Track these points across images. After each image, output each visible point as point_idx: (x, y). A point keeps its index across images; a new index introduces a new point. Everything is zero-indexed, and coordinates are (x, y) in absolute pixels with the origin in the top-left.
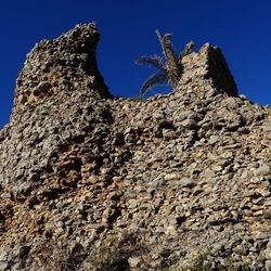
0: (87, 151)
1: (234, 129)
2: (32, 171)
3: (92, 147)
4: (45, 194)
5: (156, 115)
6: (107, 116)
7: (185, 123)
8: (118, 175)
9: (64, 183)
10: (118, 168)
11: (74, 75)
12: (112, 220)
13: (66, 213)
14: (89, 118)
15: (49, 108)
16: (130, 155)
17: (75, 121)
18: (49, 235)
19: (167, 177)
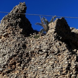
0: (17, 59)
1: (56, 54)
2: (3, 65)
3: (19, 58)
8: (27, 66)
9: (12, 69)
10: (26, 64)
11: (15, 29)
15: (8, 43)
17: (14, 49)
19: (38, 68)
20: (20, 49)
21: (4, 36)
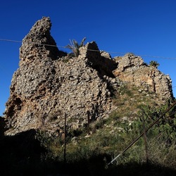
1: (88, 81)
2: (31, 91)
3: (49, 84)
4: (36, 98)
5: (68, 73)
6: (54, 71)
9: (41, 94)
10: (57, 90)
11: (41, 51)
12: (55, 105)
13: (42, 103)
16: (61, 85)
17: (43, 74)
18: (38, 110)
19: (70, 94)
20: (49, 74)
21: (28, 58)
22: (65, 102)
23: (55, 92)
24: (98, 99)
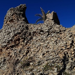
1: (58, 33)
2: (8, 41)
3: (23, 35)
4: (10, 46)
5: (39, 28)
6: (27, 28)
7: (46, 31)
9: (15, 44)
10: (29, 41)
11: (19, 17)
12: (27, 53)
13: (15, 51)
14: (22, 28)
15: (13, 25)
16: (32, 38)
17: (19, 29)
18: (11, 57)
19: (41, 44)
22: (36, 50)
23: (27, 42)
24: (71, 47)
